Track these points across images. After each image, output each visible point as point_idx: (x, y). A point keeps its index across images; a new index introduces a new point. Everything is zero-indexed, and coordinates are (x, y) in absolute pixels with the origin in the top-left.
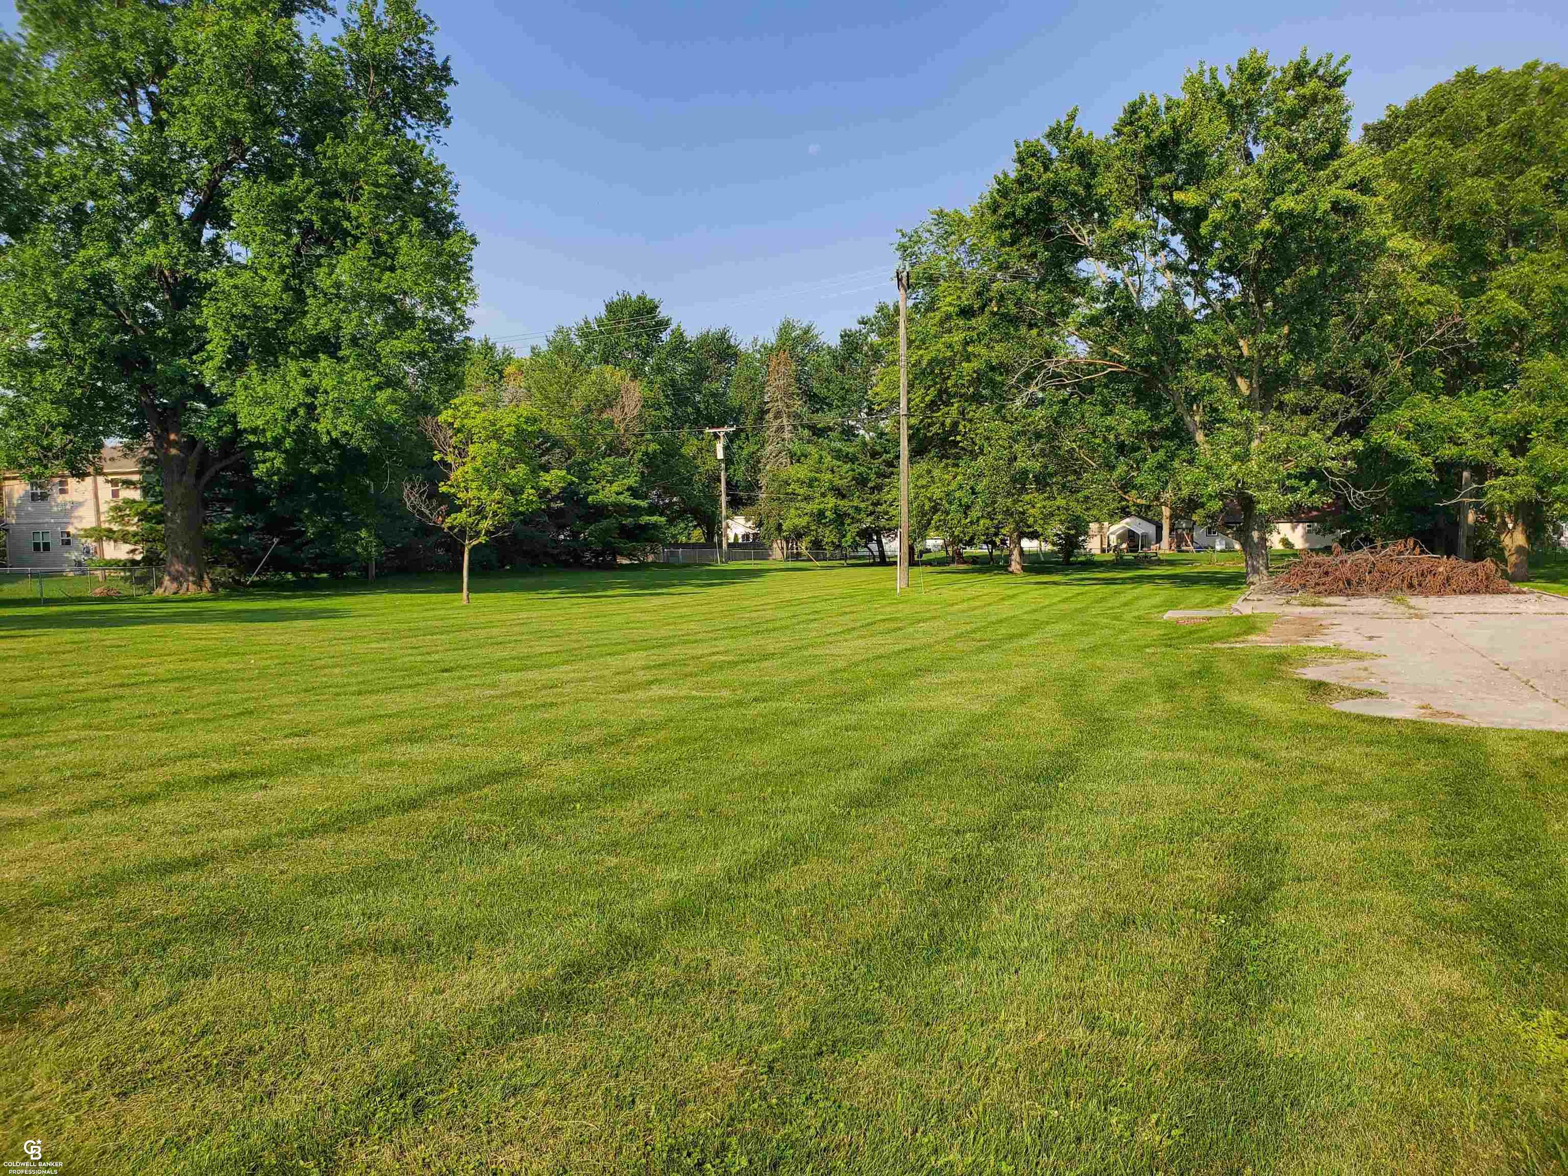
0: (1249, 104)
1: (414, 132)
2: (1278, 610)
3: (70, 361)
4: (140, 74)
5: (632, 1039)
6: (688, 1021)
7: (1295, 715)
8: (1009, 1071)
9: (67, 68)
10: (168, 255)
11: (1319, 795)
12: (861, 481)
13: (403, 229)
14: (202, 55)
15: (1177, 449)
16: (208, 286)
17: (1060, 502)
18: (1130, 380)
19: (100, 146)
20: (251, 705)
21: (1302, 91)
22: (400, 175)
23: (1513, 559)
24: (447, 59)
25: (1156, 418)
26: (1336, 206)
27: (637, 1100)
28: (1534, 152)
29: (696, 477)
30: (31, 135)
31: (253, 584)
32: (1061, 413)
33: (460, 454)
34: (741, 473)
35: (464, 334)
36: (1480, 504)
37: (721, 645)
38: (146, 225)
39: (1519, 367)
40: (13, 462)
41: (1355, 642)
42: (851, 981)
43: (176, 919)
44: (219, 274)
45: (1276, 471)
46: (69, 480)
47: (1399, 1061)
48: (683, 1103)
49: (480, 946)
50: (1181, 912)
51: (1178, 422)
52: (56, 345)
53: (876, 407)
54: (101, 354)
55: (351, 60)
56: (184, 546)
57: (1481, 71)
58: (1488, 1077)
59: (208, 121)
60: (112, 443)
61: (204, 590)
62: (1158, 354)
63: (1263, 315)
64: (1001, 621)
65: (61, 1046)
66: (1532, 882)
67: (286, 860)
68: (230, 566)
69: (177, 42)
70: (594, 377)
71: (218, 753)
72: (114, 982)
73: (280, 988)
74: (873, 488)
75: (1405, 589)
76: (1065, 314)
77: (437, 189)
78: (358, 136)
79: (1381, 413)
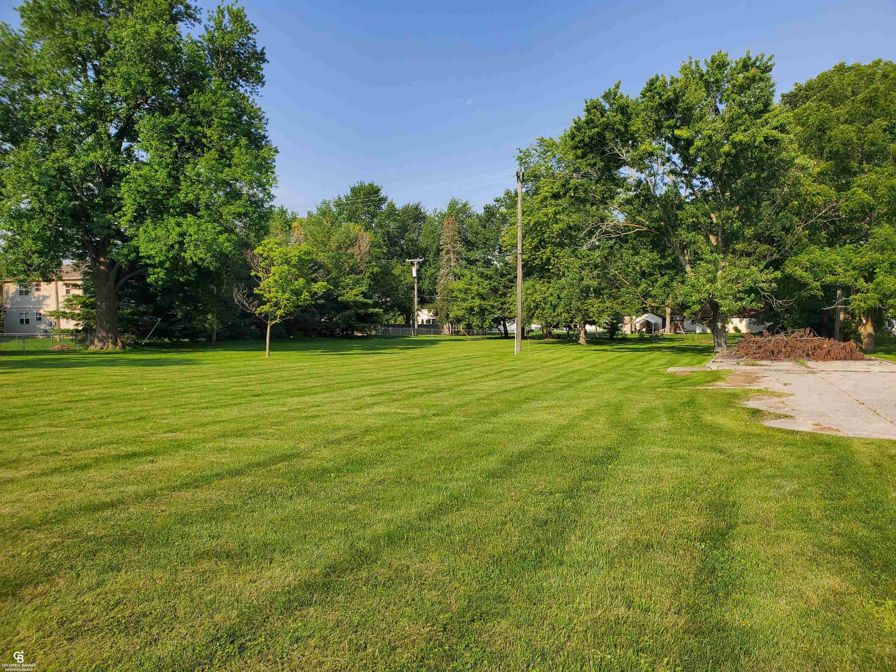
0: (717, 81)
1: (243, 89)
2: (732, 368)
3: (44, 216)
4: (89, 54)
5: (365, 610)
6: (397, 600)
7: (742, 429)
8: (582, 632)
9: (48, 50)
10: (102, 156)
11: (757, 475)
12: (495, 290)
13: (236, 144)
14: (125, 44)
15: (675, 275)
16: (125, 175)
17: (608, 304)
18: (649, 236)
19: (65, 94)
20: (144, 414)
21: (747, 74)
22: (236, 113)
23: (866, 341)
24: (263, 49)
25: (663, 257)
26: (766, 139)
27: (368, 646)
28: (878, 110)
29: (400, 287)
30: (26, 87)
31: (146, 345)
32: (609, 254)
33: (266, 272)
34: (426, 285)
35: (270, 204)
36: (847, 309)
37: (414, 383)
38: (90, 139)
39: (869, 232)
40: (10, 273)
41: (778, 387)
42: (491, 579)
43: (101, 538)
44: (131, 168)
45: (732, 288)
46: (42, 283)
47: (806, 629)
48: (394, 649)
49: (277, 555)
50: (680, 541)
51: (676, 260)
52: (37, 205)
53: (504, 249)
54: (62, 212)
55: (209, 48)
56: (107, 322)
57: (849, 64)
58: (858, 639)
59: (127, 82)
60: (67, 262)
61: (118, 347)
62: (665, 221)
63: (725, 200)
64: (573, 372)
65: (35, 610)
66: (880, 526)
67: (165, 504)
68: (132, 334)
69: (110, 36)
70: (343, 229)
71: (126, 442)
72: (65, 574)
73: (161, 578)
74: (501, 295)
75: (805, 357)
76: (612, 198)
77: (256, 122)
78: (212, 91)
79: (791, 257)
